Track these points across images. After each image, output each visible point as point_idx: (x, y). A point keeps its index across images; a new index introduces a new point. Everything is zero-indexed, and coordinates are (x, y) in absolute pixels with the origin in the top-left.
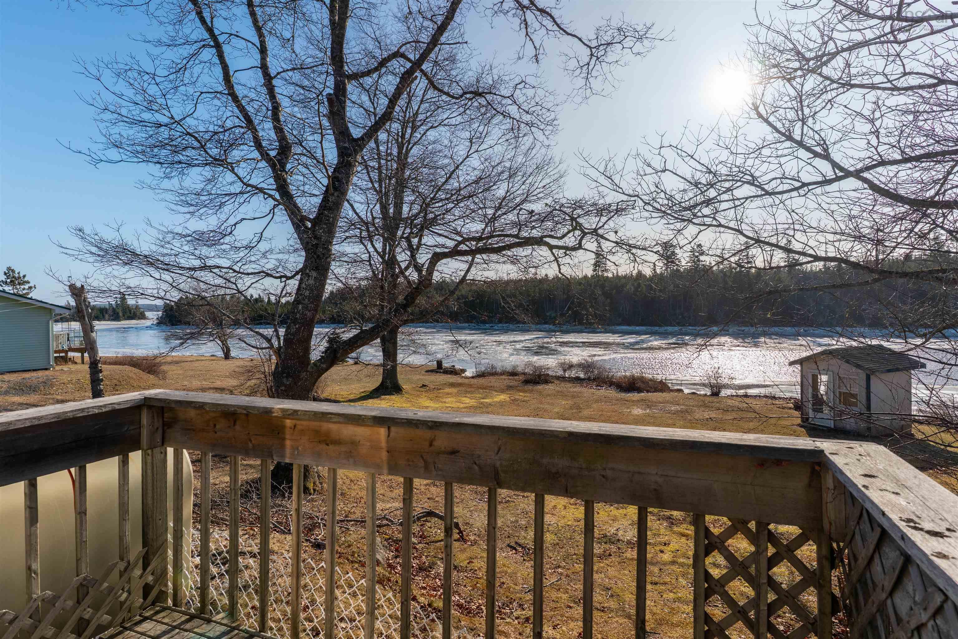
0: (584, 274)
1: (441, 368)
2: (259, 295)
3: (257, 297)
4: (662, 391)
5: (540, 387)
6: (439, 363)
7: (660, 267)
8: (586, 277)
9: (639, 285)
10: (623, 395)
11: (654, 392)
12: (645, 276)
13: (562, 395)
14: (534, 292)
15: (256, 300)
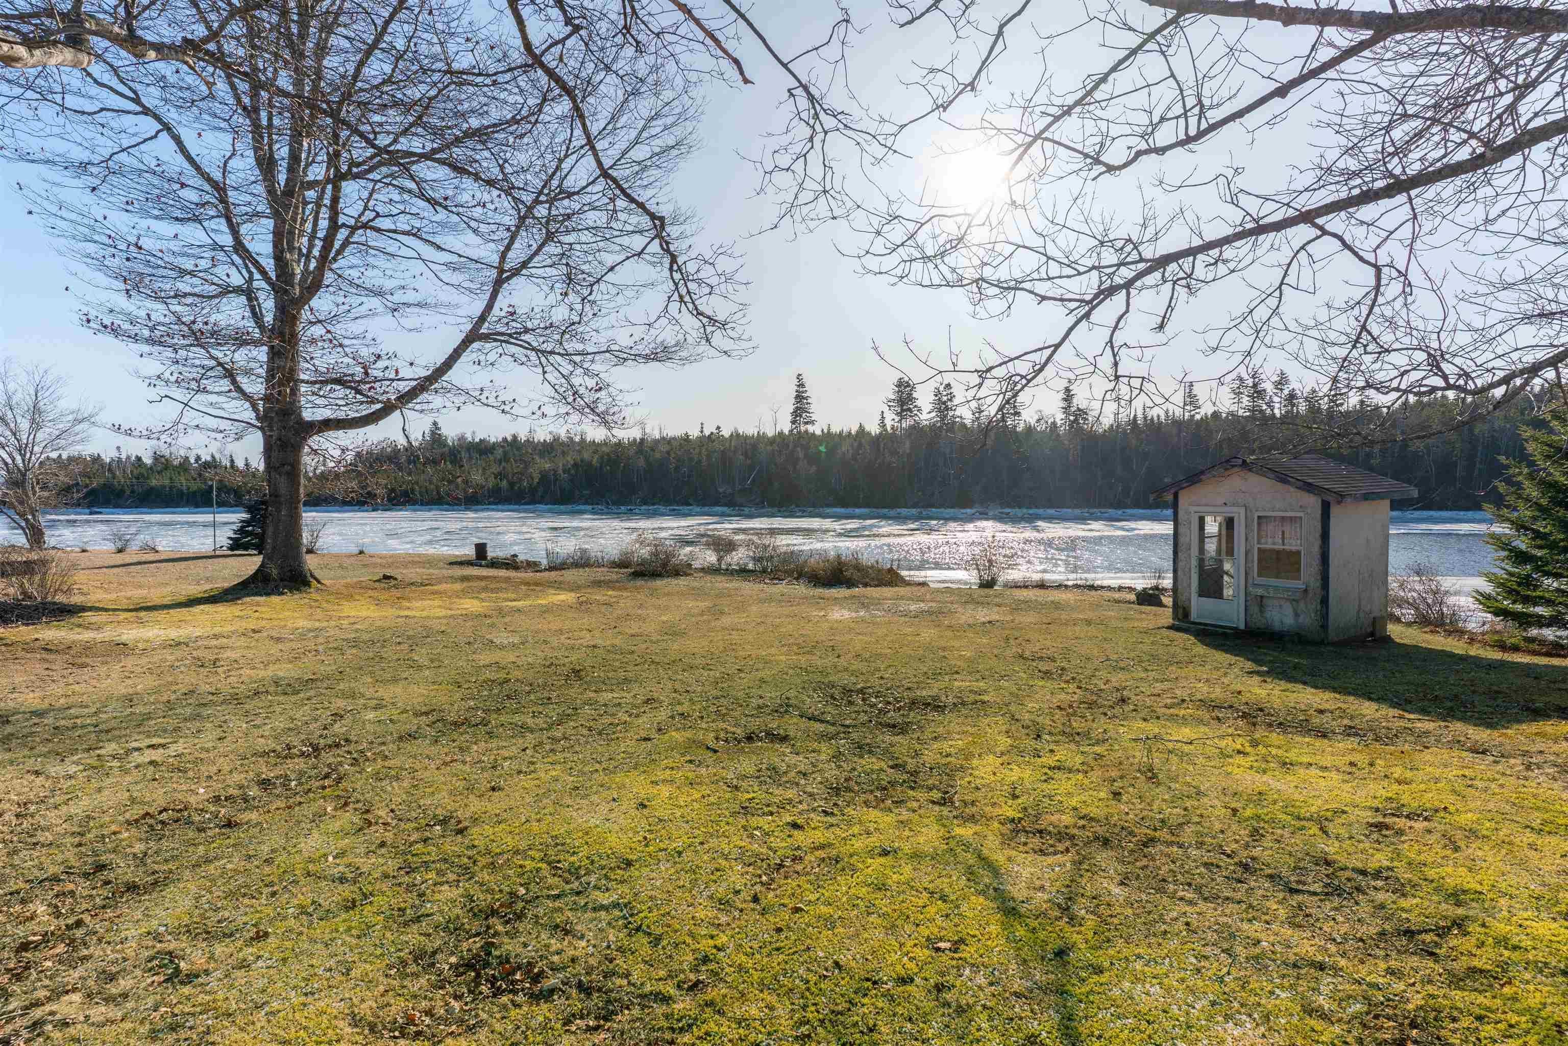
0: (778, 429)
1: (485, 558)
2: (213, 456)
3: (209, 458)
4: (889, 584)
5: (659, 583)
6: (481, 549)
7: (891, 419)
8: (781, 434)
9: (860, 445)
10: (820, 591)
11: (876, 586)
12: (869, 434)
13: (698, 594)
14: (700, 453)
15: (207, 465)
